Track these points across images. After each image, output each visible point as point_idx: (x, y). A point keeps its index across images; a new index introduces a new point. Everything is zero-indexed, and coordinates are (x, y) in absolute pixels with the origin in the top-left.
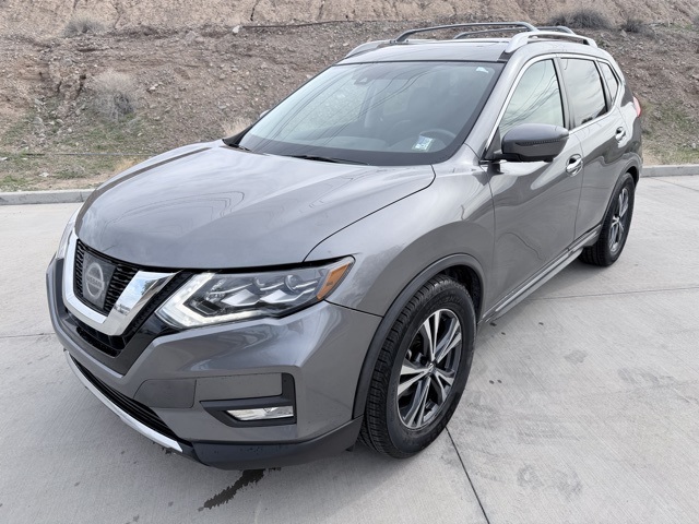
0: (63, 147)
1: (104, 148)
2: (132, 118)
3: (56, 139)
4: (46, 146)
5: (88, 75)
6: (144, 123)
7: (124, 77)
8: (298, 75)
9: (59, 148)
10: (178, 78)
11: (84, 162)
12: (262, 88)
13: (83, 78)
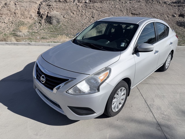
0: (42, 31)
1: (52, 32)
2: (59, 24)
3: (41, 29)
4: (38, 30)
5: (49, 12)
6: (62, 26)
7: (58, 13)
8: (103, 14)
9: (41, 31)
10: (72, 14)
11: (47, 35)
12: (93, 18)
13: (48, 13)
